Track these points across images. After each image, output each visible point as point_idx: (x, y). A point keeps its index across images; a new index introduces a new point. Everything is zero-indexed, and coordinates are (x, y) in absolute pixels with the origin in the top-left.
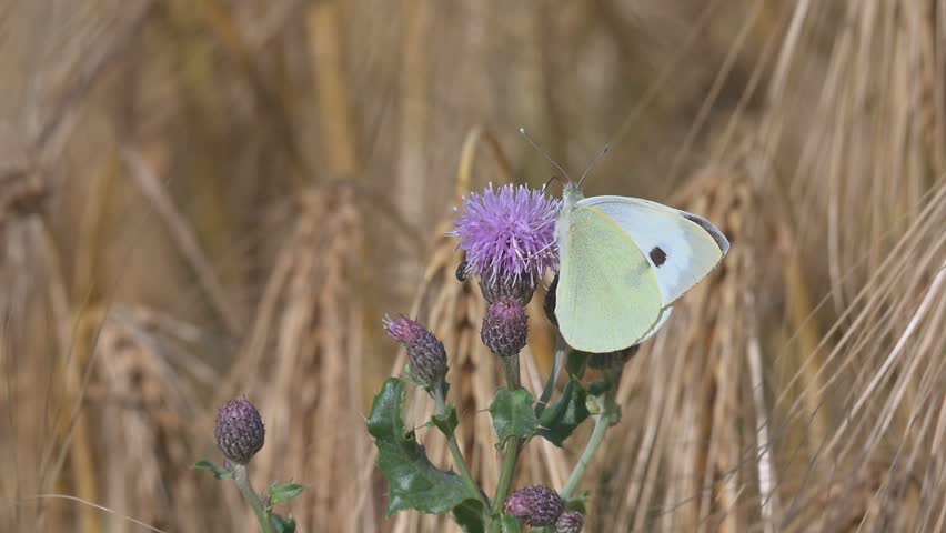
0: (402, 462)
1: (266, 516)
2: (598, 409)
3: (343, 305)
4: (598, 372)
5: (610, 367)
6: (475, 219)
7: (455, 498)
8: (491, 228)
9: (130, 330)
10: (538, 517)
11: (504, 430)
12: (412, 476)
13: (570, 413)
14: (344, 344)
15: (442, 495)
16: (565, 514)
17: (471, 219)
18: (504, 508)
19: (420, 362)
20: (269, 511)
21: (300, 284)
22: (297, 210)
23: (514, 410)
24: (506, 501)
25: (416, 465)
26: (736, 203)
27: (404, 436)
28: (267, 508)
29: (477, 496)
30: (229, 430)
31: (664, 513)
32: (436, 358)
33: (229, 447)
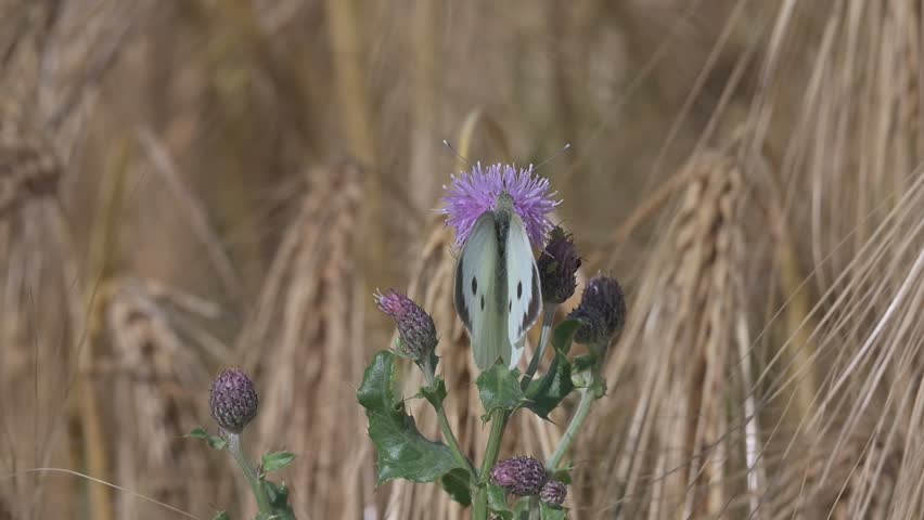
0: (392, 432)
1: (258, 482)
2: (585, 383)
3: (347, 280)
4: (583, 346)
5: (595, 341)
6: (463, 197)
7: (444, 467)
8: (478, 206)
9: (143, 304)
10: (522, 486)
11: (491, 402)
12: (401, 446)
13: (556, 386)
14: (347, 319)
15: (430, 465)
16: (549, 484)
17: (460, 197)
18: (490, 477)
19: (409, 335)
20: (262, 479)
21: (306, 260)
22: (305, 188)
23: (500, 382)
24: (492, 470)
25: (405, 435)
26: (728, 188)
27: (393, 406)
28: (260, 476)
29: (464, 466)
30: (222, 400)
31: (654, 481)
32: (425, 331)
33: (222, 416)
